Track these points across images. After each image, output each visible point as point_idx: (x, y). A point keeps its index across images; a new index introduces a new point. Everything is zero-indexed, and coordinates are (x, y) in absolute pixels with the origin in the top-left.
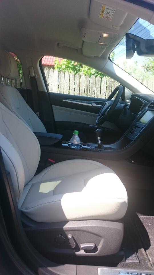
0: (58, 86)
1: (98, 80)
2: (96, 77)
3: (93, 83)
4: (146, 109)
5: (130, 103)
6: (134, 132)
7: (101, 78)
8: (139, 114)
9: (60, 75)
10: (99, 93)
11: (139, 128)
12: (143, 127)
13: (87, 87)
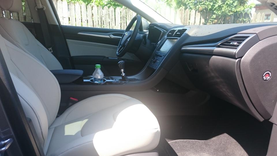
0: (69, 18)
1: (112, 11)
2: (109, 8)
3: (107, 14)
4: (165, 38)
5: (148, 33)
6: (156, 61)
7: (115, 9)
8: (159, 43)
9: (70, 6)
10: (114, 24)
11: (161, 56)
12: (165, 55)
13: (101, 18)
